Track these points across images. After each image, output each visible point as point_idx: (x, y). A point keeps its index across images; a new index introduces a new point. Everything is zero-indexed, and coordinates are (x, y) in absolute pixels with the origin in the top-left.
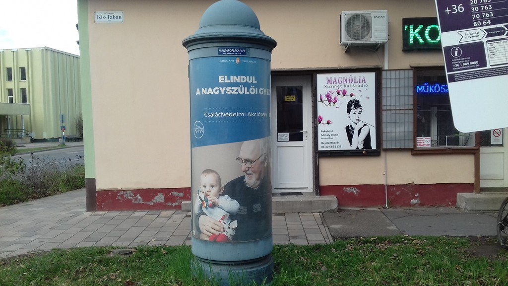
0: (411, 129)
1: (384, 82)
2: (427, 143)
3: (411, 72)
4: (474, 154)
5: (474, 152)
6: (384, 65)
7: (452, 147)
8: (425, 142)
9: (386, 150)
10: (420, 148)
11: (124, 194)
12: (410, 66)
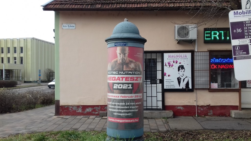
0: (208, 79)
1: (195, 57)
2: (216, 86)
3: (208, 53)
4: (238, 92)
5: (238, 91)
6: (195, 49)
7: (228, 88)
8: (215, 86)
9: (197, 89)
10: (213, 88)
11: (72, 108)
12: (208, 50)
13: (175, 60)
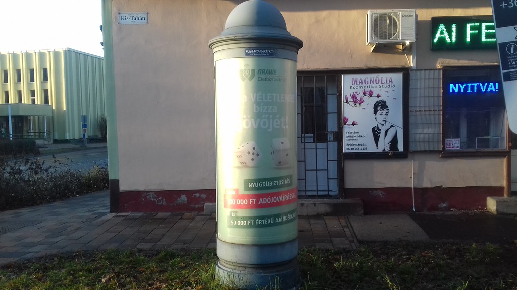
0: (441, 131)
1: (411, 82)
2: (456, 145)
3: (440, 72)
4: (506, 156)
6: (411, 65)
7: (482, 149)
9: (414, 152)
10: (449, 150)
11: (147, 196)
13: (367, 89)
